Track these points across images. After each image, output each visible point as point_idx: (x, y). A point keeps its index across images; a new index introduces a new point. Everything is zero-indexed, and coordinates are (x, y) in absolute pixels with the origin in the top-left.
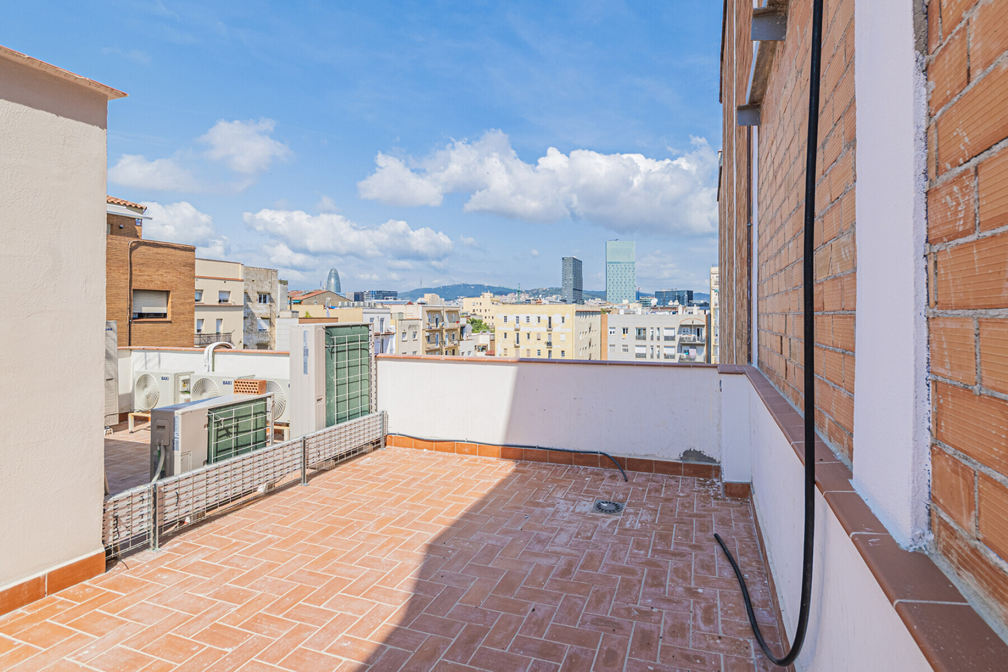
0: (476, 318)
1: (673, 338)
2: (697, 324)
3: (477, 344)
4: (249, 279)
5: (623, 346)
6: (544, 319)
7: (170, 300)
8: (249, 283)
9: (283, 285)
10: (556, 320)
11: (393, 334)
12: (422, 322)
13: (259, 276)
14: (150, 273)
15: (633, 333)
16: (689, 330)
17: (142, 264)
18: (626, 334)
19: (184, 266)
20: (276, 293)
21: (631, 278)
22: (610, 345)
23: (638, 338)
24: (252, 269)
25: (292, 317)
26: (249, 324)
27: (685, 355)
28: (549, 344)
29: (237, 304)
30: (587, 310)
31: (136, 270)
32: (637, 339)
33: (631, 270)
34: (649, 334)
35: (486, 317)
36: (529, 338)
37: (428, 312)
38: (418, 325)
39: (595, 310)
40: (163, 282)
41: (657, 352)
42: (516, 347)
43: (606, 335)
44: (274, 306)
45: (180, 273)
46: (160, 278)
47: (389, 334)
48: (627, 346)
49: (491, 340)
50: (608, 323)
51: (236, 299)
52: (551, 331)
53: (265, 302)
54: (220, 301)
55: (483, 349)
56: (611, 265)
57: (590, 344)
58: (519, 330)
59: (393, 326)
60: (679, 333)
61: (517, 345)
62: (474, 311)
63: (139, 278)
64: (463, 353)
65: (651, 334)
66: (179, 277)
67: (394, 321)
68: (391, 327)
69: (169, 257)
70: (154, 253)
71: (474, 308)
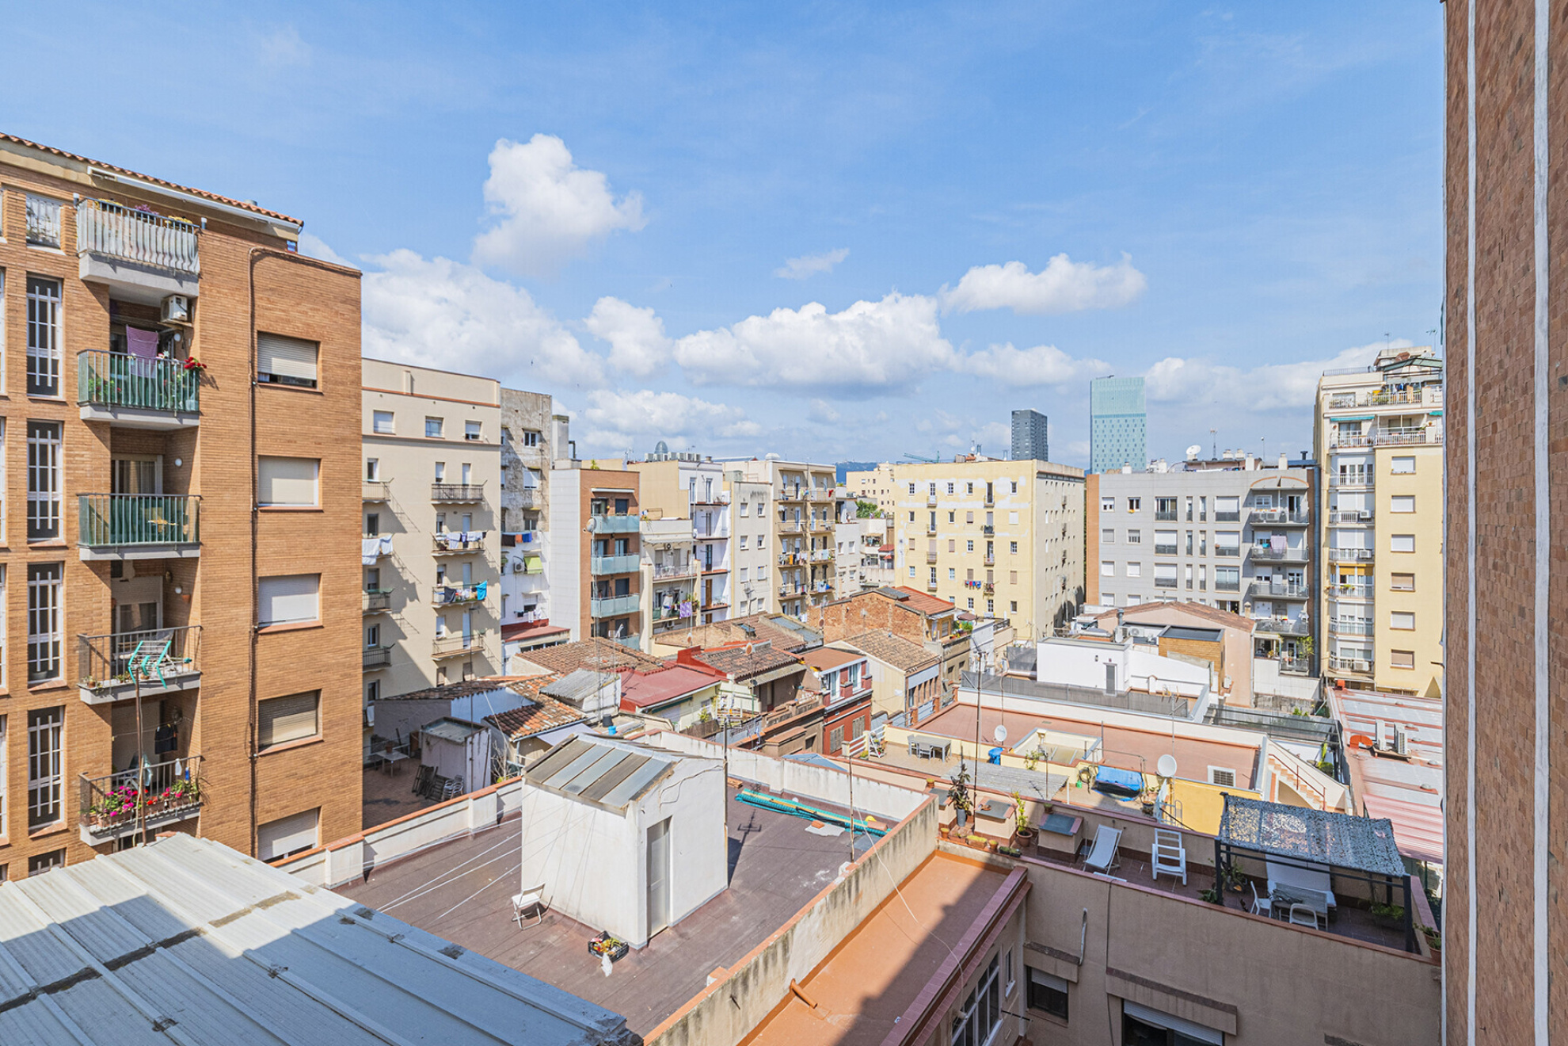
0: (865, 501)
1: (1234, 517)
2: (1290, 487)
3: (866, 534)
4: (510, 408)
5: (1130, 531)
6: (981, 486)
7: (320, 356)
8: (510, 414)
9: (561, 423)
10: (1001, 489)
11: (726, 505)
12: (772, 487)
13: (524, 404)
14: (285, 307)
15: (1150, 506)
16: (1271, 501)
17: (271, 289)
18: (1135, 510)
19: (342, 302)
20: (550, 431)
21: (1138, 441)
22: (1104, 530)
23: (1160, 517)
24: (514, 393)
25: (572, 468)
26: (510, 477)
27: (1260, 547)
28: (989, 530)
29: (491, 443)
30: (1059, 472)
31: (261, 298)
32: (1157, 519)
33: (1137, 429)
34: (1183, 508)
35: (882, 503)
36: (952, 520)
37: (783, 472)
38: (766, 493)
39: (1073, 474)
40: (308, 325)
41: (1200, 543)
42: (930, 535)
43: (1097, 512)
44: (546, 451)
45: (337, 313)
46: (303, 318)
47: (719, 504)
48: (1138, 531)
49: (888, 528)
50: (1100, 490)
51: (490, 433)
52: (993, 507)
53: (533, 443)
54: (467, 437)
55: (875, 542)
56: (1100, 421)
57: (1064, 534)
58: (935, 507)
59: (726, 493)
60: (1247, 504)
61: (931, 532)
62: (864, 491)
63: (267, 313)
64: (840, 544)
65: (1187, 508)
66: (335, 319)
67: (727, 484)
68: (723, 493)
69: (317, 284)
70: (291, 274)
71: (863, 487)
